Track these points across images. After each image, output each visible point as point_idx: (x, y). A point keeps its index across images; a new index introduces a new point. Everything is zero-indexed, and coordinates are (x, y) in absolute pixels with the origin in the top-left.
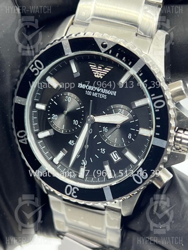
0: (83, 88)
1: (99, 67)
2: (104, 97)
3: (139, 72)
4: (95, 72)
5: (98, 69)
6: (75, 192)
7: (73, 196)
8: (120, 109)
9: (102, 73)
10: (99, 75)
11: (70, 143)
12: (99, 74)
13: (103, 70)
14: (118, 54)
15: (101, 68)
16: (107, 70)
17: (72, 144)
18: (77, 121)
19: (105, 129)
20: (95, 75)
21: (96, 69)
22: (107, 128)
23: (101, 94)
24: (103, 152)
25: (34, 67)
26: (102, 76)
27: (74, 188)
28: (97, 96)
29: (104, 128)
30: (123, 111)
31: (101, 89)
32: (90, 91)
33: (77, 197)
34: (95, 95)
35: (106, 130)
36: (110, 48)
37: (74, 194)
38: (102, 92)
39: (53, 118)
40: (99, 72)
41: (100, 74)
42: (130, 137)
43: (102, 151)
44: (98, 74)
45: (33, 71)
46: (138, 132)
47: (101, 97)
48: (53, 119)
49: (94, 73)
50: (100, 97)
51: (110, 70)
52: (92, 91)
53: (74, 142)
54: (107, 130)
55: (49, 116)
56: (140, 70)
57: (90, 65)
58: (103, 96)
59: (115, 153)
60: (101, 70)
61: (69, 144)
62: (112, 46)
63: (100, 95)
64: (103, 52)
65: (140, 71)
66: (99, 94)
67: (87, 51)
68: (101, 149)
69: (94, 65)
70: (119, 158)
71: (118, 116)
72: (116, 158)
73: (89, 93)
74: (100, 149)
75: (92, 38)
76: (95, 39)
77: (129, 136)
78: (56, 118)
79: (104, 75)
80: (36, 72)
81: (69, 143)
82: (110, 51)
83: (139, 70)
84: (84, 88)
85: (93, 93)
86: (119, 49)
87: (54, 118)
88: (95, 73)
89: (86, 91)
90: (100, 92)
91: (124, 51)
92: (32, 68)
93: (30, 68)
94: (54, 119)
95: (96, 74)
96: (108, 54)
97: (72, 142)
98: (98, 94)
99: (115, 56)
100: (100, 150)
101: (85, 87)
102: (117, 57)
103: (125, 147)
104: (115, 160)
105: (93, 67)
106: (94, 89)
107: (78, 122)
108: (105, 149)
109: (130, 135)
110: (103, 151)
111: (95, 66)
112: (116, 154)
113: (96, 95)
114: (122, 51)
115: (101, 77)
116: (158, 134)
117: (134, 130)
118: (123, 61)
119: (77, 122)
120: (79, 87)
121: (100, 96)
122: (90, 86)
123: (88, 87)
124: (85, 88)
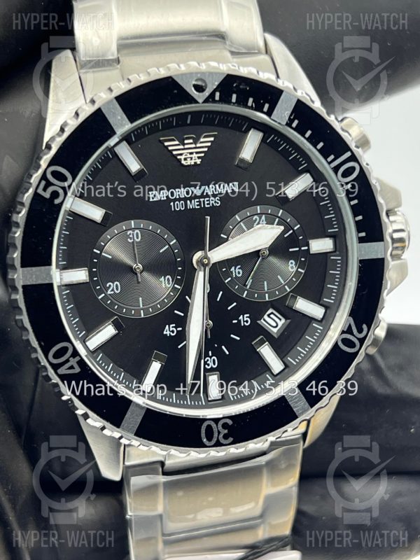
0: (162, 199)
1: (186, 142)
2: (215, 202)
3: (289, 119)
4: (181, 154)
5: (186, 146)
6: (226, 431)
7: (222, 441)
8: (256, 217)
9: (197, 153)
10: (191, 158)
11: (168, 333)
12: (191, 156)
13: (198, 145)
14: (234, 96)
15: (191, 141)
16: (206, 141)
17: (173, 331)
18: (168, 277)
19: (237, 271)
20: (183, 162)
21: (182, 147)
22: (239, 268)
23: (206, 199)
24: (247, 322)
25: (49, 184)
26: (199, 158)
27: (221, 423)
28: (200, 205)
29: (233, 269)
30: (263, 217)
31: (203, 187)
32: (180, 200)
33: (232, 439)
34: (193, 205)
35: (239, 273)
36: (215, 87)
37: (226, 437)
38: (207, 193)
39: (109, 292)
40: (190, 153)
41: (195, 156)
42: (292, 268)
43: (244, 321)
44: (189, 156)
45: (47, 195)
46: (309, 249)
47: (208, 204)
48: (110, 295)
49: (179, 157)
50: (206, 206)
51: (212, 139)
52: (185, 199)
53: (176, 327)
54: (241, 271)
55: (100, 292)
56: (291, 115)
57: (166, 144)
58: (211, 202)
59: (269, 316)
60: (193, 146)
61: (166, 335)
62: (217, 83)
63: (204, 201)
64: (200, 101)
65: (292, 118)
66: (202, 200)
67: (165, 111)
68: (241, 317)
69: (173, 140)
70: (282, 322)
71: (261, 231)
72: (275, 325)
73: (179, 206)
74: (237, 319)
75: (170, 77)
76: (176, 79)
77: (291, 265)
78: (117, 289)
79: (203, 155)
80: (55, 195)
81: (165, 333)
82: (217, 94)
83: (289, 115)
84: (165, 198)
85: (188, 202)
86: (235, 85)
87: (113, 290)
88: (182, 157)
89: (172, 204)
90: (202, 196)
91: (246, 85)
92: (45, 189)
93: (40, 191)
94: (112, 292)
95: (185, 159)
96: (214, 101)
97: (171, 329)
98: (200, 202)
99: (229, 102)
100: (239, 321)
101: (165, 195)
102: (234, 103)
103: (290, 292)
104: (275, 330)
105: (172, 145)
106: (188, 193)
107: (171, 280)
108: (248, 315)
109: (292, 263)
110: (245, 319)
111: (177, 142)
112: (272, 316)
113: (196, 204)
114: (241, 87)
115: (199, 161)
116: (363, 234)
117: (297, 249)
118: (251, 108)
119: (168, 279)
120: (151, 200)
121: (206, 203)
122: (177, 190)
123: (172, 194)
124: (167, 197)
